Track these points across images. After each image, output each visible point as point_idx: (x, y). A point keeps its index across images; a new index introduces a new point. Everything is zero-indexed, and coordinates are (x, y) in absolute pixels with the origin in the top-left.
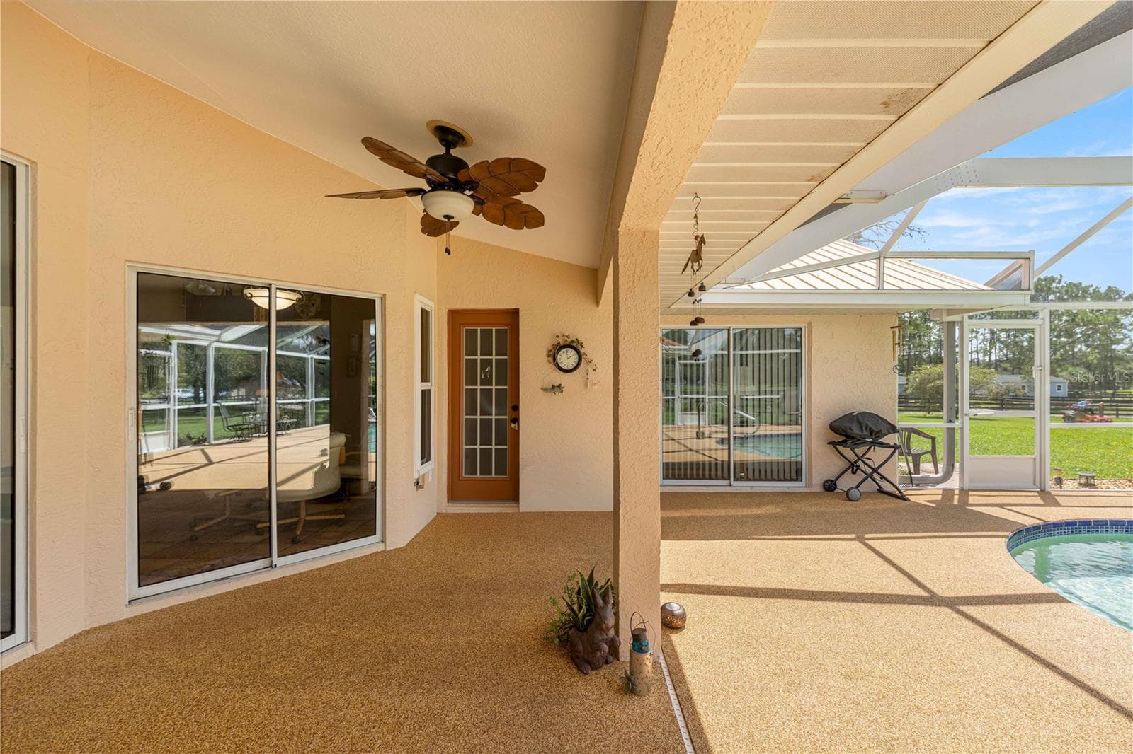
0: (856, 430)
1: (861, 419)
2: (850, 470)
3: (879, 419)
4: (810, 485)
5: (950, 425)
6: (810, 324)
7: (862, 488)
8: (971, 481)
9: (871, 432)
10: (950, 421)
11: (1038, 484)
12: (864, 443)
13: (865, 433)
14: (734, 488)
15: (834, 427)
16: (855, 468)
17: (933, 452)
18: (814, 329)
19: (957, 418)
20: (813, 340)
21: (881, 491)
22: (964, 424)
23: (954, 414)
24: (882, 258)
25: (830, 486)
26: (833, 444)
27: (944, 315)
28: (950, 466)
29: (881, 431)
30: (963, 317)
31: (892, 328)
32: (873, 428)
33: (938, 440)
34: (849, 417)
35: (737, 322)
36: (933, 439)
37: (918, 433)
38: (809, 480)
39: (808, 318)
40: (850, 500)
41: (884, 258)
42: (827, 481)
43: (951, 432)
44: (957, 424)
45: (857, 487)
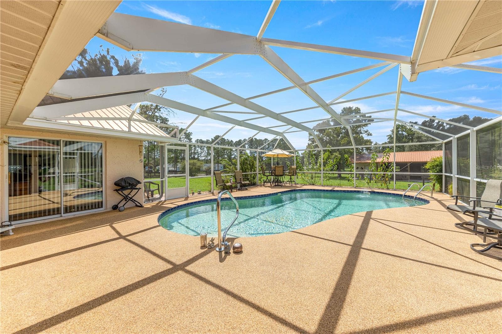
0: (123, 184)
1: (126, 180)
2: (124, 199)
3: (133, 179)
4: (106, 208)
5: (162, 180)
6: (106, 142)
7: (125, 206)
8: (168, 197)
9: (130, 184)
10: (162, 178)
11: (186, 195)
12: (128, 189)
13: (127, 185)
14: (63, 218)
15: (116, 184)
16: (126, 199)
17: (158, 189)
18: (107, 144)
19: (164, 178)
20: (107, 149)
21: (137, 206)
22: (166, 179)
23: (163, 177)
24: (130, 120)
25: (115, 208)
26: (117, 190)
27: (159, 143)
28: (162, 193)
29: (133, 184)
30: (165, 144)
31: (139, 146)
32: (130, 183)
33: (160, 185)
34: (122, 179)
35: (65, 138)
36: (158, 185)
37: (153, 183)
38: (106, 207)
39: (105, 139)
40: (120, 211)
41: (131, 120)
42: (114, 206)
43: (162, 182)
44: (164, 179)
45: (123, 206)
